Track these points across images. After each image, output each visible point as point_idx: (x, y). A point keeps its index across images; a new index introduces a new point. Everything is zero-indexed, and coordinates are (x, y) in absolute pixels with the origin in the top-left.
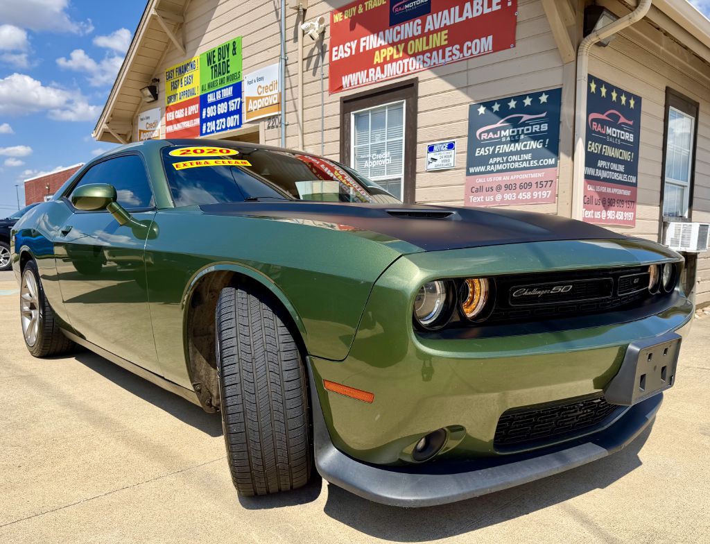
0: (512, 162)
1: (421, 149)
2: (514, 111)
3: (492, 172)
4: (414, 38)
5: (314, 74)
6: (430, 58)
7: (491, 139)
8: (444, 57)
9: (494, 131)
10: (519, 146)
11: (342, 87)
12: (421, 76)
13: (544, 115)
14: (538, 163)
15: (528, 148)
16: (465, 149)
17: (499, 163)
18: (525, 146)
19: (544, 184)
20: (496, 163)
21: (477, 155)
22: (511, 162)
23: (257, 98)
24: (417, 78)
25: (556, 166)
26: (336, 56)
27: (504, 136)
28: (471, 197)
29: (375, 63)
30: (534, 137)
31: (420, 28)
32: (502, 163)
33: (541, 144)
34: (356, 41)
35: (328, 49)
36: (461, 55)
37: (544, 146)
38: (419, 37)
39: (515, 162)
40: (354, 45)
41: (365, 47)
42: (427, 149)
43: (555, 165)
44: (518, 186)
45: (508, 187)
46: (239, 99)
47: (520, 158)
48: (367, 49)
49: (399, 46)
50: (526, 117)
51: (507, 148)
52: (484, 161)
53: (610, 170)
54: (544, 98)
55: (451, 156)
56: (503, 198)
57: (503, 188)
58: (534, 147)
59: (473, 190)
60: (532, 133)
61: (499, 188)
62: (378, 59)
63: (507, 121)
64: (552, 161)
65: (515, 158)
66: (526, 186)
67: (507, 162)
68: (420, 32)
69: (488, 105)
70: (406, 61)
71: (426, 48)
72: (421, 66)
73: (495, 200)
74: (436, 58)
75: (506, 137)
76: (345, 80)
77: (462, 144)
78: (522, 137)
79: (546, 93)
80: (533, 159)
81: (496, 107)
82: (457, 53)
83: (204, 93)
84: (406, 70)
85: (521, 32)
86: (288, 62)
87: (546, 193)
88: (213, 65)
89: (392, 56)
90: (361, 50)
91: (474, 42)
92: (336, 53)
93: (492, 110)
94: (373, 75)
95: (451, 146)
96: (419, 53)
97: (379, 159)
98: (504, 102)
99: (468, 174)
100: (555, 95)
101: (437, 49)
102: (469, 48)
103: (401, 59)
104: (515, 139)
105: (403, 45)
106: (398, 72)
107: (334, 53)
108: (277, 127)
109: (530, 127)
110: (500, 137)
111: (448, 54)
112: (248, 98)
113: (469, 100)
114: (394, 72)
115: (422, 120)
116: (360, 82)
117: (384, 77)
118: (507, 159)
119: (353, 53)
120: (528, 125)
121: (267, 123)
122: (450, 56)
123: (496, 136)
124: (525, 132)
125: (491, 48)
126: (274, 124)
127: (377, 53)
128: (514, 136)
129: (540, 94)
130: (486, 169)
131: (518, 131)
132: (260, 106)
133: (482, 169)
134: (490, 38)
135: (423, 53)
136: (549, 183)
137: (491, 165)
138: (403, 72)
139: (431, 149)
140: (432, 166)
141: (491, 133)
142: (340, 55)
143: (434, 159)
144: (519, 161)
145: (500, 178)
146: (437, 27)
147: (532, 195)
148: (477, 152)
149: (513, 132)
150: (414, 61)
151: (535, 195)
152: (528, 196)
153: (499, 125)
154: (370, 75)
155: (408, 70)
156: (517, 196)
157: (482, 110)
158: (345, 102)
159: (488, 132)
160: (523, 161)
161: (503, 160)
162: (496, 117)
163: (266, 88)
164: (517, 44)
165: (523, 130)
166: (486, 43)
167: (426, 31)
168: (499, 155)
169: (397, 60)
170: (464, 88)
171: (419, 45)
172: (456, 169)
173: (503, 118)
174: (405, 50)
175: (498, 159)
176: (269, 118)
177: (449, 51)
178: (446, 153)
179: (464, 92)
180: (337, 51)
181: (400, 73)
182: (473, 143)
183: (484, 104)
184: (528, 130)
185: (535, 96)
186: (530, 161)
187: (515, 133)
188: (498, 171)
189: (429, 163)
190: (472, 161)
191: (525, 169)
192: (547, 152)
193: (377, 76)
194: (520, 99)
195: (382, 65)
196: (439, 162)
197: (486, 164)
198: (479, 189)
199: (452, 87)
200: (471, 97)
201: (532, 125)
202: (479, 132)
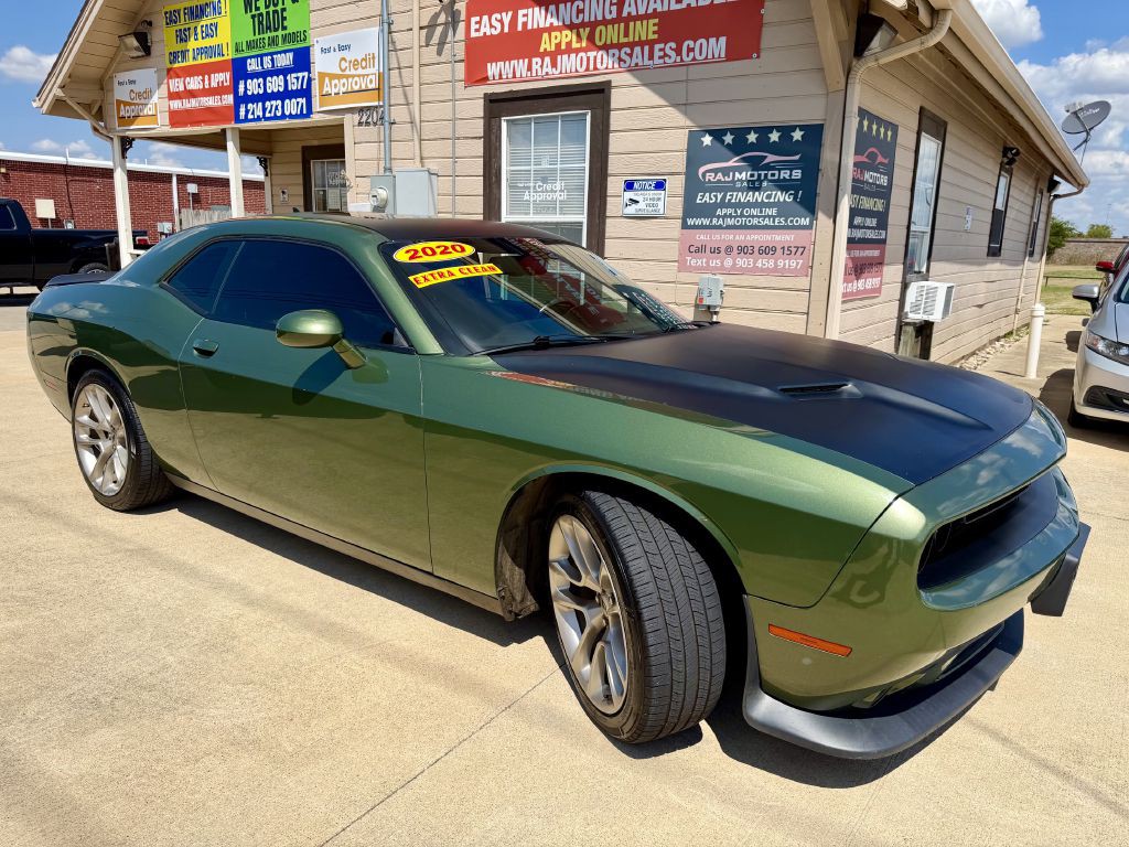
0: (749, 216)
1: (614, 185)
2: (753, 147)
3: (720, 227)
4: (605, 22)
5: (439, 53)
6: (631, 55)
7: (719, 181)
8: (651, 57)
9: (725, 171)
10: (759, 197)
11: (487, 78)
12: (616, 79)
13: (797, 157)
14: (786, 221)
15: (772, 200)
16: (681, 191)
17: (731, 216)
18: (769, 197)
19: (794, 250)
20: (725, 216)
21: (698, 201)
22: (747, 217)
23: (338, 77)
24: (610, 82)
25: (812, 228)
26: (477, 30)
27: (738, 180)
28: (689, 258)
29: (542, 50)
30: (783, 186)
31: (614, 8)
32: (735, 217)
33: (792, 197)
34: (510, 14)
35: (463, 17)
36: (679, 59)
37: (795, 199)
38: (613, 22)
39: (753, 217)
40: (507, 18)
41: (525, 24)
42: (623, 186)
43: (809, 227)
44: (756, 250)
45: (743, 250)
46: (306, 74)
47: (761, 212)
48: (529, 27)
49: (582, 30)
50: (771, 158)
51: (742, 197)
52: (708, 211)
53: (864, 227)
54: (797, 135)
55: (659, 199)
56: (735, 264)
57: (736, 251)
58: (781, 200)
59: (692, 249)
60: (779, 180)
61: (729, 250)
62: (547, 44)
63: (744, 160)
64: (805, 221)
65: (755, 212)
66: (767, 251)
67: (742, 215)
68: (614, 15)
69: (717, 134)
70: (592, 54)
71: (623, 40)
72: (616, 66)
73: (722, 265)
74: (640, 56)
75: (741, 181)
76: (493, 69)
77: (676, 184)
78: (765, 184)
79: (802, 128)
80: (779, 215)
81: (729, 139)
82: (673, 54)
83: (239, 56)
84: (591, 67)
85: (768, 37)
86: (393, 28)
87: (794, 263)
88: (254, 12)
89: (569, 44)
90: (520, 28)
91: (698, 42)
92: (477, 26)
93: (723, 142)
94: (538, 67)
96: (612, 46)
97: (547, 191)
98: (741, 133)
99: (685, 226)
100: (814, 133)
101: (641, 44)
102: (690, 50)
103: (585, 50)
104: (754, 186)
105: (588, 30)
106: (579, 68)
107: (474, 27)
108: (375, 124)
109: (777, 172)
110: (733, 181)
111: (657, 53)
112: (322, 76)
113: (689, 123)
114: (574, 67)
115: (616, 142)
116: (518, 75)
117: (556, 72)
118: (742, 212)
119: (506, 30)
120: (773, 168)
121: (356, 117)
122: (660, 58)
123: (727, 179)
124: (769, 177)
125: (723, 55)
126: (370, 120)
127: (545, 36)
128: (753, 182)
129: (793, 128)
130: (711, 221)
131: (759, 175)
132: (344, 90)
133: (706, 222)
134: (723, 40)
135: (619, 46)
136: (801, 250)
137: (719, 217)
138: (587, 69)
139: (629, 186)
140: (631, 210)
141: (720, 174)
142: (483, 30)
143: (634, 201)
144: (759, 217)
145: (731, 237)
146: (642, 11)
147: (775, 263)
148: (699, 197)
149: (752, 176)
150: (605, 56)
151: (781, 263)
152: (771, 264)
153: (731, 163)
154: (534, 67)
155: (595, 68)
156: (755, 263)
157: (707, 140)
158: (491, 101)
159: (715, 171)
160: (765, 217)
161: (736, 212)
162: (729, 153)
163: (355, 64)
164: (762, 54)
165: (766, 175)
166: (718, 46)
167: (625, 14)
168: (730, 205)
169: (577, 51)
170: (682, 106)
171: (612, 34)
172: (665, 218)
173: (737, 155)
174: (591, 38)
175: (729, 211)
176: (361, 110)
177: (660, 50)
178: (652, 193)
179: (680, 111)
180: (479, 23)
181: (582, 70)
182: (693, 185)
183: (711, 132)
184: (773, 175)
185: (786, 131)
186: (774, 217)
187: (755, 178)
188: (729, 227)
189: (627, 205)
190: (691, 209)
191: (767, 227)
192: (802, 210)
193: (545, 70)
194: (764, 131)
195: (554, 56)
196: (642, 205)
197: (712, 215)
198: (700, 250)
199: (663, 102)
200: (692, 120)
201: (779, 170)
202: (702, 170)
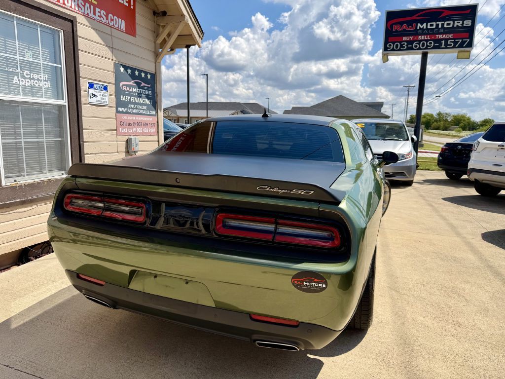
0: (139, 109)
1: (84, 84)
2: (137, 78)
3: (130, 113)
6: (85, 7)
7: (128, 91)
8: (95, 13)
9: (130, 86)
10: (141, 101)
13: (149, 86)
14: (149, 112)
15: (145, 103)
16: (114, 93)
17: (133, 108)
18: (144, 101)
19: (153, 124)
20: (131, 108)
21: (121, 100)
24: (76, 18)
28: (120, 128)
30: (147, 97)
32: (135, 109)
36: (107, 21)
37: (151, 103)
39: (140, 109)
42: (87, 85)
43: (155, 115)
44: (142, 124)
47: (142, 107)
50: (143, 84)
51: (135, 100)
52: (125, 105)
54: (149, 76)
55: (106, 96)
56: (137, 131)
57: (136, 125)
58: (147, 103)
59: (122, 124)
60: (146, 94)
61: (134, 124)
63: (136, 83)
64: (154, 113)
65: (140, 107)
66: (145, 125)
67: (137, 109)
69: (126, 68)
72: (77, 8)
73: (133, 131)
74: (89, 10)
75: (135, 92)
77: (111, 88)
78: (142, 95)
79: (150, 74)
80: (147, 110)
81: (129, 71)
82: (104, 17)
84: (61, 1)
87: (153, 130)
93: (127, 72)
95: (105, 88)
98: (133, 70)
99: (117, 112)
100: (153, 76)
101: (89, 3)
102: (112, 20)
104: (139, 96)
110: (133, 92)
111: (97, 13)
113: (114, 59)
118: (137, 107)
120: (143, 89)
122: (99, 16)
123: (130, 90)
125: (124, 29)
128: (139, 94)
129: (148, 73)
130: (127, 110)
131: (140, 91)
133: (125, 110)
134: (124, 22)
137: (129, 108)
138: (59, 2)
139: (91, 86)
140: (93, 100)
141: (128, 88)
143: (95, 95)
145: (135, 118)
148: (122, 98)
149: (138, 91)
151: (150, 130)
152: (147, 130)
153: (131, 83)
155: (64, 3)
156: (143, 130)
157: (122, 69)
159: (127, 86)
160: (144, 110)
162: (130, 78)
164: (136, 36)
165: (142, 91)
166: (122, 24)
168: (132, 103)
170: (111, 48)
172: (109, 106)
173: (133, 80)
175: (133, 106)
177: (99, 12)
178: (103, 92)
179: (110, 50)
182: (119, 92)
183: (124, 66)
184: (144, 92)
185: (146, 74)
188: (133, 113)
189: (91, 97)
190: (119, 104)
191: (144, 114)
192: (153, 108)
194: (140, 71)
196: (99, 98)
197: (127, 107)
198: (124, 124)
199: (102, 43)
200: (116, 57)
201: (146, 90)
202: (122, 84)
